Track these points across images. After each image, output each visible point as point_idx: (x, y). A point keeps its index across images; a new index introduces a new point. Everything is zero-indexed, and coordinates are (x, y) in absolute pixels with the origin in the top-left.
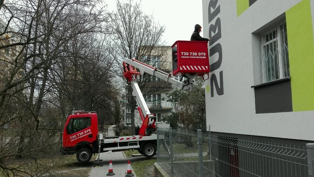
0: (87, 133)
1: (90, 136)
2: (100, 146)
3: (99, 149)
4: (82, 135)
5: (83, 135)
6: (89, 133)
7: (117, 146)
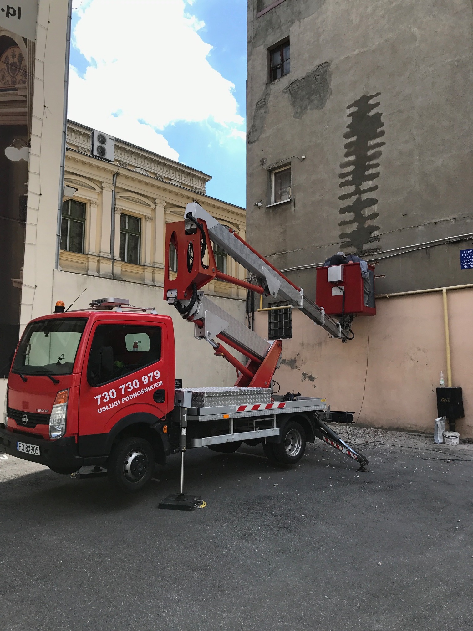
0: (150, 384)
1: (159, 395)
2: (184, 432)
3: (184, 441)
4: (135, 391)
5: (139, 389)
6: (156, 386)
7: (228, 432)
